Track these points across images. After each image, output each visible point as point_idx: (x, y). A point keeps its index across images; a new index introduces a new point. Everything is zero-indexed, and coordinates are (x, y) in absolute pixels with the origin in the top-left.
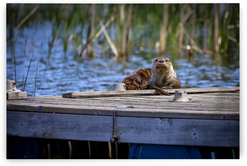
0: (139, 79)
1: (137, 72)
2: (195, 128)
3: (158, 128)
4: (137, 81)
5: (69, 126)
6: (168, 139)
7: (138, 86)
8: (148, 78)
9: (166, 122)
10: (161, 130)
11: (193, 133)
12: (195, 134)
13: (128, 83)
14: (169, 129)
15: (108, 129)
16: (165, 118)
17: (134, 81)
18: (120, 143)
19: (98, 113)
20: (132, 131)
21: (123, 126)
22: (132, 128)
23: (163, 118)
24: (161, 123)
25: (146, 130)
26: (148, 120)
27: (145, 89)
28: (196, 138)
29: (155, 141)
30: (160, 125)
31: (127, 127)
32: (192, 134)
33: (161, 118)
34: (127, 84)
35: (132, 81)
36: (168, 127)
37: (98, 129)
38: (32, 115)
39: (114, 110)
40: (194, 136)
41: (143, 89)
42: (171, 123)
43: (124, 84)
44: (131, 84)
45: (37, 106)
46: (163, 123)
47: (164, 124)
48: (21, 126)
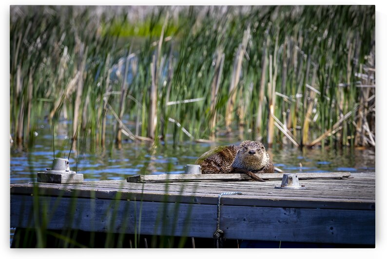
0: (219, 160)
1: (216, 151)
2: (332, 220)
3: (281, 220)
4: (215, 163)
5: (155, 218)
6: (294, 235)
7: (218, 169)
8: (229, 159)
9: (292, 212)
10: (284, 223)
11: (330, 228)
12: (332, 228)
13: (204, 164)
14: (295, 222)
15: (209, 221)
16: (290, 208)
17: (212, 163)
18: (227, 240)
19: (196, 200)
20: (244, 224)
21: (230, 217)
22: (244, 220)
23: (288, 207)
24: (285, 214)
25: (263, 222)
26: (266, 210)
27: (230, 173)
28: (333, 233)
29: (275, 237)
30: (283, 216)
31: (236, 218)
32: (328, 228)
33: (284, 208)
34: (203, 166)
35: (210, 163)
36: (295, 219)
37: (196, 222)
38: (102, 203)
39: (219, 197)
40: (331, 231)
41: (227, 173)
42: (299, 214)
43: (199, 166)
44: (209, 166)
45: (108, 191)
46: (288, 213)
47: (288, 215)
48: (86, 218)
